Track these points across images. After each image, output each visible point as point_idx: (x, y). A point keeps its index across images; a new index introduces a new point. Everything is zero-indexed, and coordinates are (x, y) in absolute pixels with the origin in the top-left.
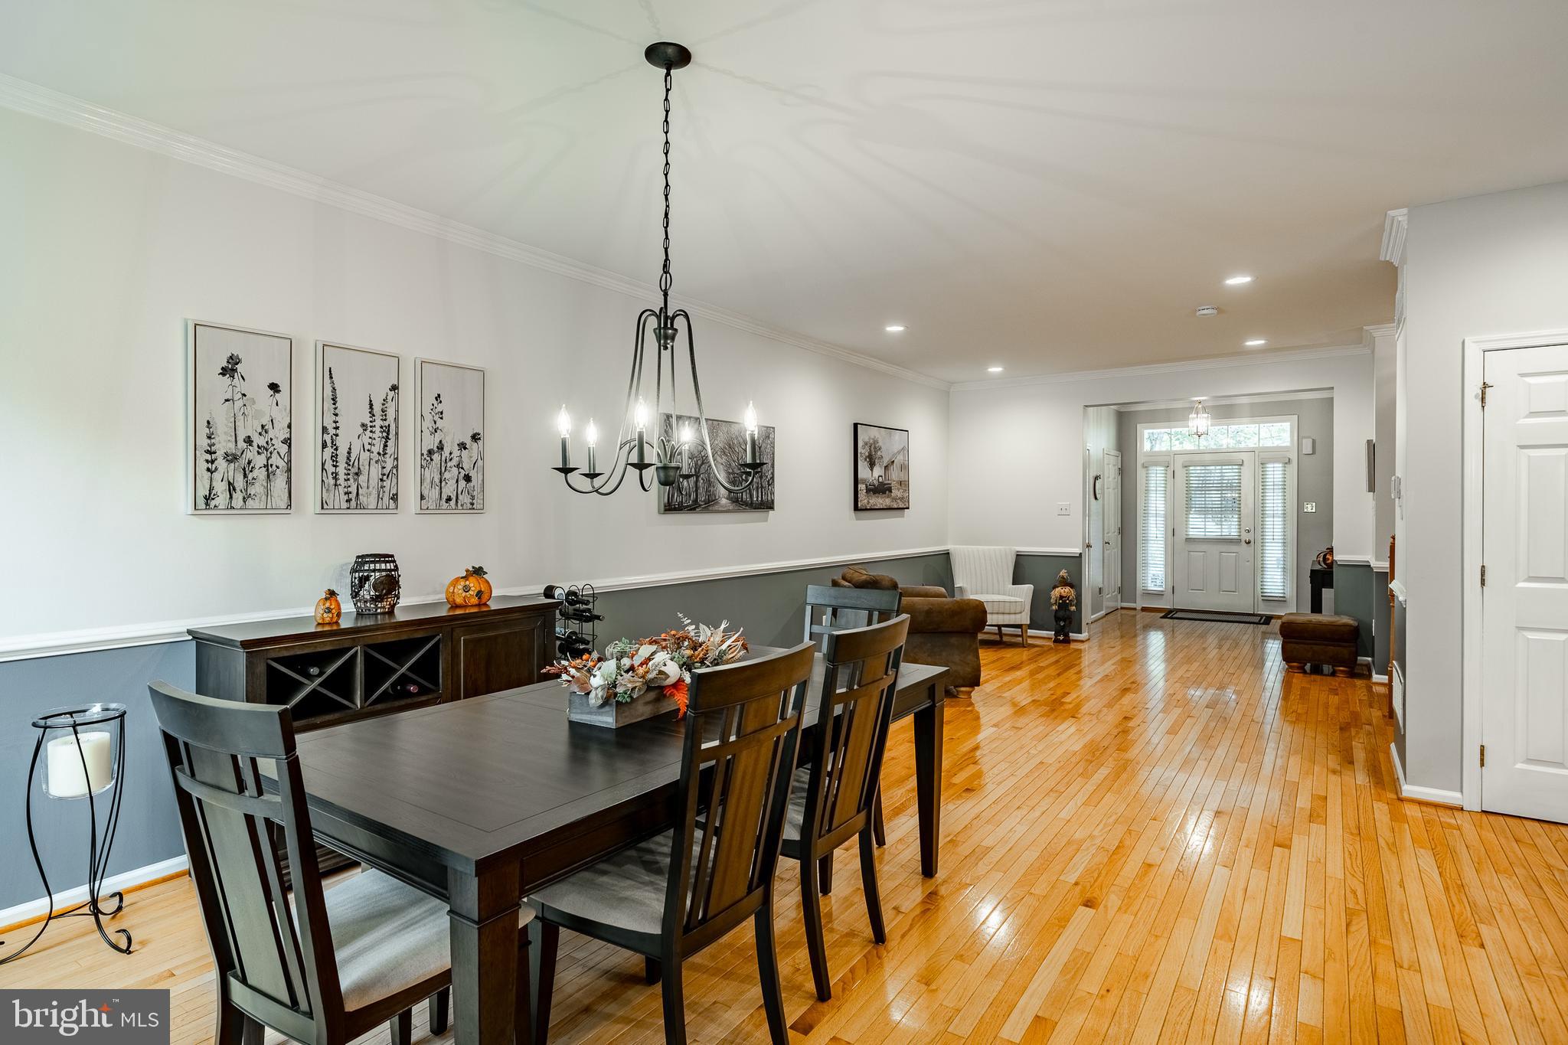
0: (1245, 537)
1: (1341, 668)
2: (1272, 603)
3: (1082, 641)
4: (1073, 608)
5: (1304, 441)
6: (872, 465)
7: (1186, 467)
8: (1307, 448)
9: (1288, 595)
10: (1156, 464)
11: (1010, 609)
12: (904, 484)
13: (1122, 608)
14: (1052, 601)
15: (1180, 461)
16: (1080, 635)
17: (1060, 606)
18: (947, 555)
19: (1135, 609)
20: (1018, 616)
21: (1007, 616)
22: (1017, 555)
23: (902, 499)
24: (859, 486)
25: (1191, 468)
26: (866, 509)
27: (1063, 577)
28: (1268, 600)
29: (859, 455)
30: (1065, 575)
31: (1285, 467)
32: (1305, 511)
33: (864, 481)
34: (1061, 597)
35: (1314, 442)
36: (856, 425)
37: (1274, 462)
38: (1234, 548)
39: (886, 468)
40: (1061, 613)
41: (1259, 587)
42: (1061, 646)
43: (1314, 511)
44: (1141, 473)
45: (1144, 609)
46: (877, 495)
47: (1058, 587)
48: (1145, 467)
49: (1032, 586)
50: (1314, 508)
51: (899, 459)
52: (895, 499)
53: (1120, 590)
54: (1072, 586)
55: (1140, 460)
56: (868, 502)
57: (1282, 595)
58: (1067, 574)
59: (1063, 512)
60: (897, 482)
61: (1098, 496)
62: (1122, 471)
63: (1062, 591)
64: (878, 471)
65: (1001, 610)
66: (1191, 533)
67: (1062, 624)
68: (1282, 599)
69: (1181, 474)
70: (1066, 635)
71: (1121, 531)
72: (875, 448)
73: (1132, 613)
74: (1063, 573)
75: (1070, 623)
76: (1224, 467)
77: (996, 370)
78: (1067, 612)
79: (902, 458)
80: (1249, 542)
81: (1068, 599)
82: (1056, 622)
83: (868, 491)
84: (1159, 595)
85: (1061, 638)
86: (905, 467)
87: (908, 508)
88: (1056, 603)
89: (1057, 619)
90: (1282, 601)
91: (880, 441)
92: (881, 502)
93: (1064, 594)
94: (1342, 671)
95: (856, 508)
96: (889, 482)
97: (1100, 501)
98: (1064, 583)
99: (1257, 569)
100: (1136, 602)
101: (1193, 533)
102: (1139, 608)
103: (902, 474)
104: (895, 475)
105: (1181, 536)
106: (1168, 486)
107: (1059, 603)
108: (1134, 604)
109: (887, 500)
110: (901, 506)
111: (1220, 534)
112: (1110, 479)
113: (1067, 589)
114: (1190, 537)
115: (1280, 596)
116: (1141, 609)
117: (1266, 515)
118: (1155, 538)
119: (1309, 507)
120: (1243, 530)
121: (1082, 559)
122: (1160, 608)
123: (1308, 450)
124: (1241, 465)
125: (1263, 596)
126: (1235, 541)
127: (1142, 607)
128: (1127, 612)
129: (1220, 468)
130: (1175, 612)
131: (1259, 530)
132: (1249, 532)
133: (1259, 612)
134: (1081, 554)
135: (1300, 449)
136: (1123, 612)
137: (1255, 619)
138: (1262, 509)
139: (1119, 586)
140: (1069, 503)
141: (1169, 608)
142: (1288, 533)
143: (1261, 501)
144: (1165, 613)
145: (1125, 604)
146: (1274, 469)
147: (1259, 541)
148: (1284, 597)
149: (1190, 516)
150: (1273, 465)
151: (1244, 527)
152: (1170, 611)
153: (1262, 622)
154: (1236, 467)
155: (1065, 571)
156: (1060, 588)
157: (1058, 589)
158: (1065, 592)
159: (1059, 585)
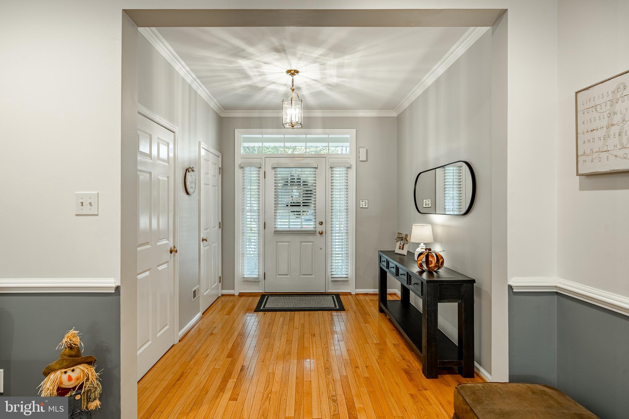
0: (320, 228)
2: (339, 283)
5: (361, 150)
7: (275, 168)
9: (349, 276)
10: (250, 165)
13: (222, 295)
15: (270, 162)
19: (234, 295)
25: (278, 170)
27: (71, 348)
28: (336, 281)
30: (77, 340)
31: (347, 171)
32: (361, 207)
35: (367, 151)
37: (339, 167)
38: (311, 238)
41: (329, 270)
43: (367, 207)
44: (238, 172)
45: (241, 295)
47: (54, 370)
48: (241, 167)
50: (367, 205)
53: (221, 280)
54: (90, 362)
55: (238, 161)
57: (345, 276)
59: (86, 210)
61: (190, 190)
62: (222, 170)
63: (65, 377)
66: (278, 226)
68: (345, 279)
69: (270, 174)
71: (221, 225)
73: (231, 298)
74: (72, 337)
76: (304, 170)
80: (322, 233)
84: (255, 281)
90: (345, 281)
97: (194, 196)
99: (327, 256)
100: (234, 289)
101: (281, 227)
102: (237, 294)
105: (270, 230)
106: (261, 185)
108: (233, 291)
111: (287, 226)
112: (209, 176)
113: (78, 371)
114: (278, 229)
115: (344, 277)
116: (239, 295)
117: (334, 211)
118: (250, 231)
119: (364, 204)
120: (318, 223)
121: (120, 295)
122: (254, 293)
123: (363, 158)
124: (316, 168)
125: (331, 278)
126: (312, 233)
127: (240, 293)
128: (227, 298)
129: (300, 170)
130: (266, 296)
131: (329, 223)
132: (322, 224)
133: (329, 291)
134: (118, 288)
135: (358, 157)
136: (223, 298)
137: (329, 302)
138: (331, 205)
139: (220, 275)
140: (97, 192)
141: (261, 291)
142: (349, 225)
143: (330, 199)
144: (260, 297)
145: (226, 292)
146: (339, 173)
147: (329, 232)
148: (348, 277)
149: (278, 211)
150: (339, 169)
151: (318, 221)
152: (263, 295)
153: (338, 307)
154: (313, 170)
155: (72, 332)
156: (58, 372)
157: (52, 376)
158: (70, 379)
159: (57, 367)
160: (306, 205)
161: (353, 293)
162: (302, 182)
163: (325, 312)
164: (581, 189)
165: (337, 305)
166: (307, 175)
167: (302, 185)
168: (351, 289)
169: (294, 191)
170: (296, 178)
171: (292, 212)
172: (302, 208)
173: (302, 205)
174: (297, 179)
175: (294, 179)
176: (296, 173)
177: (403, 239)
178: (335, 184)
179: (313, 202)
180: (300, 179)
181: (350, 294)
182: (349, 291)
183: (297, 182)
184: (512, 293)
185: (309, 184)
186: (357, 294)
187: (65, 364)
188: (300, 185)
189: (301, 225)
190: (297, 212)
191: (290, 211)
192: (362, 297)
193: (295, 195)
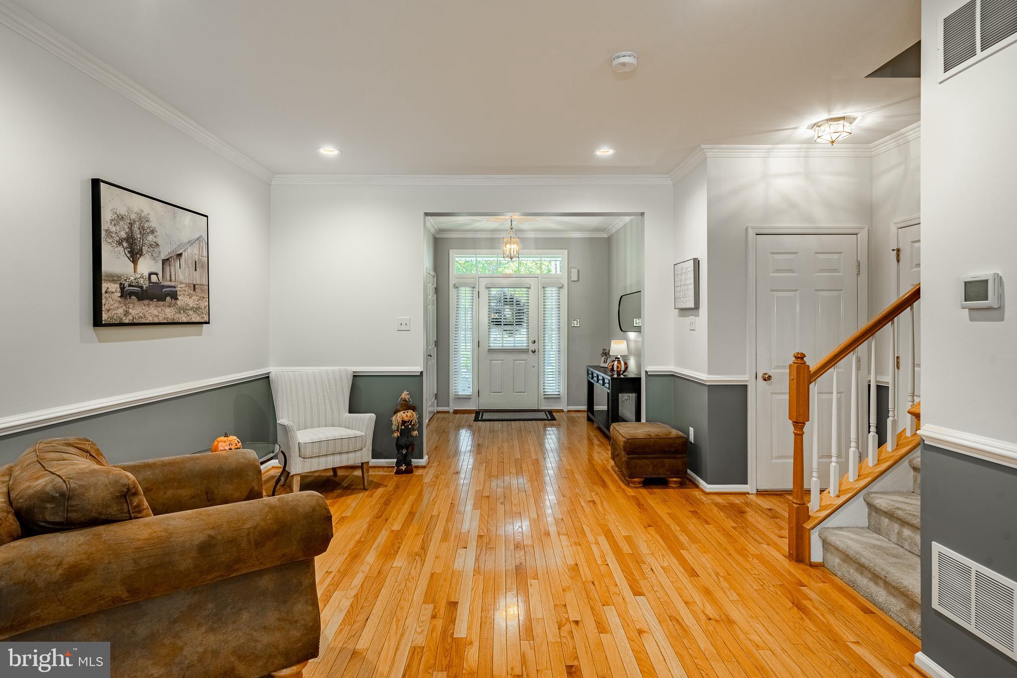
0: (532, 347)
1: (675, 479)
2: (551, 400)
3: (424, 467)
4: (415, 433)
5: (572, 270)
6: (135, 255)
7: (488, 288)
8: (574, 277)
9: (561, 393)
10: (465, 285)
11: (349, 447)
12: (202, 289)
13: (438, 412)
14: (393, 427)
15: (484, 282)
16: (421, 460)
17: (402, 432)
18: (266, 378)
19: (448, 412)
20: (358, 454)
21: (344, 456)
22: (354, 376)
23: (196, 309)
24: (105, 286)
25: (492, 289)
26: (122, 325)
27: (405, 400)
28: (548, 398)
29: (103, 233)
30: (407, 397)
31: (559, 291)
32: (573, 326)
33: (113, 278)
34: (404, 422)
35: (578, 271)
36: (96, 184)
37: (552, 287)
38: (524, 356)
39: (164, 262)
40: (403, 441)
41: (542, 388)
42: (404, 477)
43: (578, 325)
44: (453, 292)
45: (456, 412)
46: (146, 302)
47: (399, 411)
48: (456, 287)
49: (374, 415)
51: (191, 253)
52: (184, 310)
53: (437, 397)
54: (413, 409)
55: (452, 281)
56: (126, 313)
57: (557, 393)
58: (408, 396)
59: (403, 328)
60: (188, 285)
62: (437, 290)
63: (404, 415)
64: (146, 266)
65: (338, 450)
66: (492, 345)
67: (404, 452)
68: (557, 396)
69: (484, 294)
70: (409, 464)
71: (437, 344)
72: (142, 228)
73: (447, 415)
74: (405, 395)
75: (413, 449)
76: (517, 289)
77: (329, 151)
78: (410, 439)
79: (196, 251)
80: (535, 352)
81: (411, 424)
82: (398, 450)
83: (125, 294)
84: (467, 398)
85: (403, 468)
86: (202, 265)
87: (208, 323)
88: (398, 430)
89: (399, 447)
90: (557, 398)
91: (152, 218)
92: (155, 312)
93: (406, 419)
94: (675, 482)
95: (97, 322)
96: (172, 284)
98: (407, 406)
99: (539, 375)
100: (449, 407)
101: (494, 345)
102: (451, 411)
103: (196, 275)
104: (181, 275)
105: (484, 348)
106: (474, 304)
107: (401, 429)
108: (448, 408)
109: (168, 310)
110: (194, 320)
111: (501, 345)
112: (430, 297)
113: (410, 413)
114: (492, 348)
115: (556, 395)
116: (454, 412)
117: (546, 329)
118: (465, 350)
119: (576, 323)
120: (530, 342)
121: (423, 376)
122: (468, 410)
123: (574, 278)
124: (529, 288)
125: (544, 395)
126: (524, 351)
127: (455, 410)
128: (442, 415)
129: (513, 289)
130: (481, 413)
131: (541, 341)
132: (534, 343)
133: (542, 408)
134: (422, 372)
135: (569, 277)
136: (439, 415)
137: (542, 415)
138: (543, 324)
139: (436, 392)
140: (409, 317)
141: (475, 409)
142: (561, 343)
143: (543, 318)
144: (474, 415)
145: (441, 409)
146: (552, 292)
147: (541, 350)
148: (559, 395)
149: (491, 330)
150: (551, 289)
151: (531, 339)
152: (477, 412)
153: (550, 418)
154: (525, 290)
155: (405, 392)
156: (402, 412)
157: (399, 414)
158: (407, 416)
159: (401, 409)
160: (519, 323)
161: (565, 410)
162: (515, 301)
163: (539, 422)
164: (679, 316)
165: (548, 416)
166: (520, 294)
167: (515, 304)
168: (563, 406)
169: (506, 310)
170: (508, 298)
171: (504, 330)
172: (515, 327)
173: (515, 324)
174: (510, 298)
175: (507, 299)
176: (509, 292)
177: (606, 354)
178: (547, 307)
179: (526, 321)
180: (513, 298)
181: (562, 411)
182: (561, 408)
183: (510, 301)
184: (647, 375)
185: (522, 304)
186: (569, 411)
187: (405, 408)
188: (513, 304)
189: (515, 343)
190: (509, 330)
191: (502, 330)
192: (574, 414)
193: (508, 314)
